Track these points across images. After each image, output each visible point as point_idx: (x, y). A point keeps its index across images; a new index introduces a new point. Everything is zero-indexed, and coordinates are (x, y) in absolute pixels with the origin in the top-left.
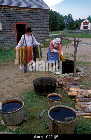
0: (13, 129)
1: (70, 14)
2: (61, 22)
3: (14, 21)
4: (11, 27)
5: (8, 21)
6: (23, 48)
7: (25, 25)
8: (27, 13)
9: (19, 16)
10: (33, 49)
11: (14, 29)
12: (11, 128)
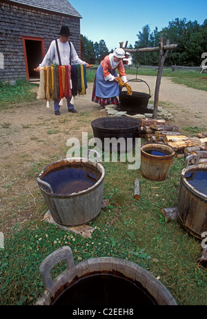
0: (84, 233)
1: (103, 41)
2: (89, 52)
3: (21, 33)
4: (16, 43)
5: (10, 32)
6: (52, 67)
7: (41, 42)
8: (43, 20)
9: (30, 24)
10: (71, 72)
11: (21, 47)
12: (78, 230)
